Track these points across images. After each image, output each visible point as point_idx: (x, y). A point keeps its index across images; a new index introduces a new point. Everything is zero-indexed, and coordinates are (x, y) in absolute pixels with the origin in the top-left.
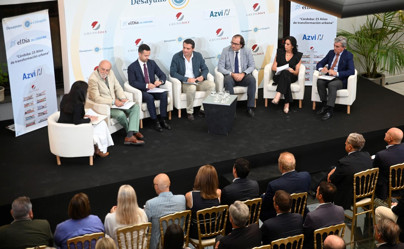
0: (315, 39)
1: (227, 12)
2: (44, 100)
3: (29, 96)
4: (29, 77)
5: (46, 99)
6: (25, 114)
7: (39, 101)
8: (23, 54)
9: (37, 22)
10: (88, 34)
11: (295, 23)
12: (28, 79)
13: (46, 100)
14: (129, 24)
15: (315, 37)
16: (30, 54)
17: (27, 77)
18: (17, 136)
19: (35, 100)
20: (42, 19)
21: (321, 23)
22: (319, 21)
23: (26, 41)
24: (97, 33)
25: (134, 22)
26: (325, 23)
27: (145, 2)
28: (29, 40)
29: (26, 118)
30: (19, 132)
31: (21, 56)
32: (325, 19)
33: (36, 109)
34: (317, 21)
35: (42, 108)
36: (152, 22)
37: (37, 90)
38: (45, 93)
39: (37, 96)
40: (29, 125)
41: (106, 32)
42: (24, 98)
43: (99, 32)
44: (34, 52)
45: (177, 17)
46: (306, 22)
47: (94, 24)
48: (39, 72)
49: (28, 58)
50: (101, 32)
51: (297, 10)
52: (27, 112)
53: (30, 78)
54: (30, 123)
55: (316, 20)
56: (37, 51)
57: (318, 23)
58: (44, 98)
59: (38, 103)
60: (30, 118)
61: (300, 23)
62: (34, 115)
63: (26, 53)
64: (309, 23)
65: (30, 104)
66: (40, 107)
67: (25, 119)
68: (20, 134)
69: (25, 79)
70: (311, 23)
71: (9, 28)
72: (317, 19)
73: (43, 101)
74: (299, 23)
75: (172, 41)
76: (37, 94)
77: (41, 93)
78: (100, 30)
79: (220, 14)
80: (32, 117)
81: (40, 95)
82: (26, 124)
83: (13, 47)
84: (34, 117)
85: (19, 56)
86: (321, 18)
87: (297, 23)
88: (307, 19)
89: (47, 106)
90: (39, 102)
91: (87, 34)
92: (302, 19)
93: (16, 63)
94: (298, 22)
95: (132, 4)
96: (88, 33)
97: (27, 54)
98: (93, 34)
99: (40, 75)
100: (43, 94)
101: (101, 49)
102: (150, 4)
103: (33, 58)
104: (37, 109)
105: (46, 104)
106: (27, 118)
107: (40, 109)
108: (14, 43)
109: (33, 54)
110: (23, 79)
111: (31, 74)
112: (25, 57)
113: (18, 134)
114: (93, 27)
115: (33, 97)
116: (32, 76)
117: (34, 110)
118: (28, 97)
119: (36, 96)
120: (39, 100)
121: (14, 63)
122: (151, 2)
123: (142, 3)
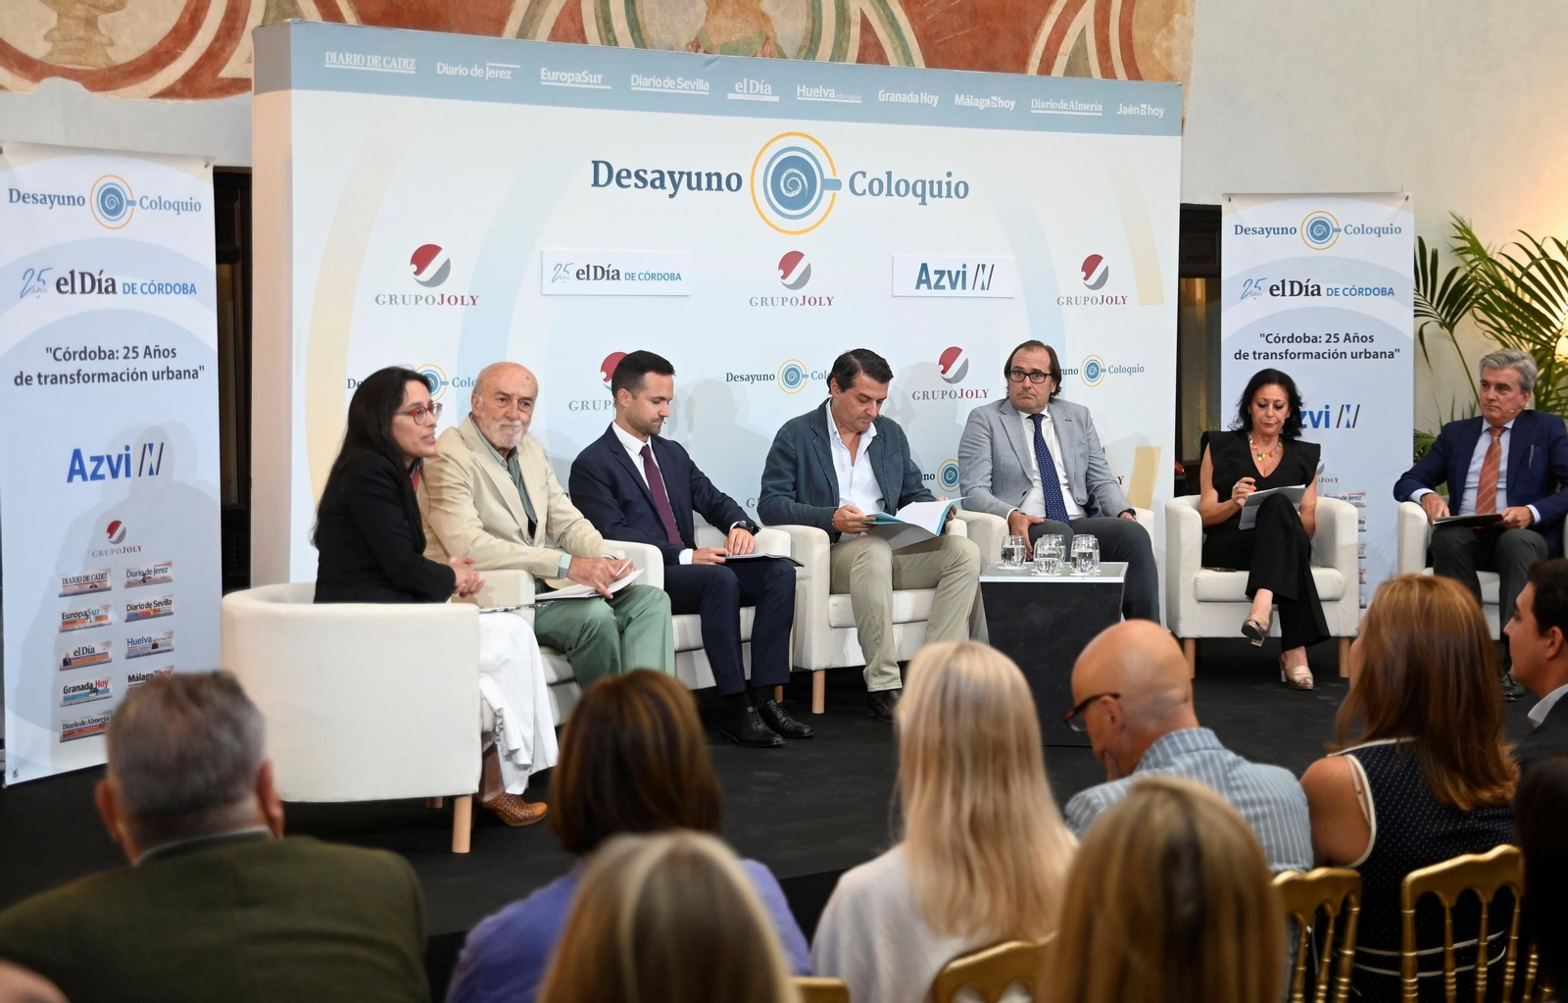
0: (1327, 426)
1: (983, 277)
2: (164, 608)
3: (90, 573)
4: (100, 472)
5: (172, 608)
6: (61, 670)
7: (139, 610)
8: (80, 348)
9: (159, 204)
10: (392, 299)
11: (1240, 355)
12: (90, 483)
13: (171, 614)
14: (578, 277)
15: (1327, 413)
16: (112, 355)
17: (89, 471)
18: (9, 781)
19: (116, 601)
20: (183, 197)
21: (1349, 355)
22: (1341, 347)
23: (97, 283)
24: (434, 300)
25: (602, 268)
26: (1363, 355)
27: (653, 185)
28: (113, 281)
29: (66, 691)
30: (23, 762)
31: (69, 355)
32: (1364, 339)
33: (118, 651)
34: (1332, 347)
35: (149, 654)
36: (679, 277)
37: (133, 549)
38: (170, 573)
39: (129, 585)
40: (80, 730)
41: (474, 304)
42: (65, 581)
43: (442, 296)
44: (131, 352)
45: (781, 272)
46: (1286, 353)
47: (424, 256)
48: (151, 459)
49: (103, 375)
50: (453, 300)
51: (1249, 299)
52: (72, 656)
53: (102, 477)
54: (83, 723)
55: (1327, 341)
56: (147, 347)
57: (1336, 355)
58: (162, 600)
59: (131, 618)
60: (87, 695)
61: (1262, 356)
62: (106, 683)
63: (92, 347)
64: (1301, 356)
65: (92, 617)
66: (138, 641)
67: (62, 695)
68: (25, 776)
69: (77, 478)
70: (1307, 355)
71: (23, 198)
72: (1332, 339)
73: (157, 614)
74: (1257, 356)
75: (759, 378)
76: (130, 573)
77: (149, 572)
78: (447, 288)
79: (958, 279)
80: (95, 691)
81: (144, 581)
82: (66, 726)
83: (30, 298)
84: (107, 691)
85: (59, 354)
86: (1347, 334)
87: (1251, 355)
88: (1290, 340)
89: (174, 643)
90: (135, 615)
91: (388, 299)
92: (1271, 339)
93: (40, 383)
94: (1254, 353)
95: (596, 183)
96: (391, 296)
97: (100, 354)
98: (416, 303)
99: (154, 477)
100: (159, 575)
101: (446, 383)
102: (671, 196)
103: (124, 377)
104: (124, 649)
105: (170, 635)
106: (72, 694)
107: (139, 656)
108: (38, 280)
109: (126, 357)
110: (70, 479)
111: (109, 458)
112: (90, 366)
113: (15, 774)
114: (417, 273)
115: (108, 584)
116: (115, 474)
117: (110, 655)
118: (87, 578)
119: (125, 579)
120: (136, 607)
121: (28, 380)
122: (676, 186)
123: (640, 184)
